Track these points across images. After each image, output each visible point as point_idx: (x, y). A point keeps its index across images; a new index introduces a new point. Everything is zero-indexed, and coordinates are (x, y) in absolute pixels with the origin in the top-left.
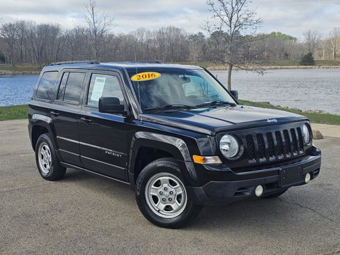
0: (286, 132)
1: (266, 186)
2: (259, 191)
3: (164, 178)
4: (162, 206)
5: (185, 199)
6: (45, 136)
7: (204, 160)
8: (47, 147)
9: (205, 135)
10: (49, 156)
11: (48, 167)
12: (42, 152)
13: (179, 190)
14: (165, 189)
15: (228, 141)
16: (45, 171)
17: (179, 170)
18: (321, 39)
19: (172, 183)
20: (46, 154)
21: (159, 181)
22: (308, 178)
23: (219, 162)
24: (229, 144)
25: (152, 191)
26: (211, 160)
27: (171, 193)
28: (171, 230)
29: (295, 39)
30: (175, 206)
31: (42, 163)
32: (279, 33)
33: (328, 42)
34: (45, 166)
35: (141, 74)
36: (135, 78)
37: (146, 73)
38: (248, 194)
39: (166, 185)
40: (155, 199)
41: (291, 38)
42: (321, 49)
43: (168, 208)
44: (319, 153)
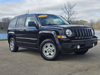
0: (86, 30)
1: (81, 46)
2: (79, 47)
3: (49, 45)
4: (48, 54)
5: (55, 51)
6: (12, 38)
7: (61, 37)
8: (13, 42)
9: (61, 29)
10: (13, 44)
11: (13, 48)
12: (11, 43)
13: (53, 48)
14: (49, 48)
15: (69, 31)
16: (12, 49)
17: (53, 42)
18: (95, 22)
19: (51, 46)
20: (12, 44)
21: (47, 46)
22: (94, 45)
23: (66, 37)
24: (69, 32)
25: (45, 49)
26: (63, 37)
27: (51, 49)
28: (51, 61)
29: (87, 22)
30: (52, 54)
31: (11, 47)
32: (83, 20)
33: (97, 22)
34: (12, 48)
35: (41, 15)
36: (39, 16)
37: (43, 15)
38: (75, 48)
39: (49, 47)
40: (46, 52)
41: (86, 22)
42: (95, 25)
43: (50, 54)
44: (97, 38)
